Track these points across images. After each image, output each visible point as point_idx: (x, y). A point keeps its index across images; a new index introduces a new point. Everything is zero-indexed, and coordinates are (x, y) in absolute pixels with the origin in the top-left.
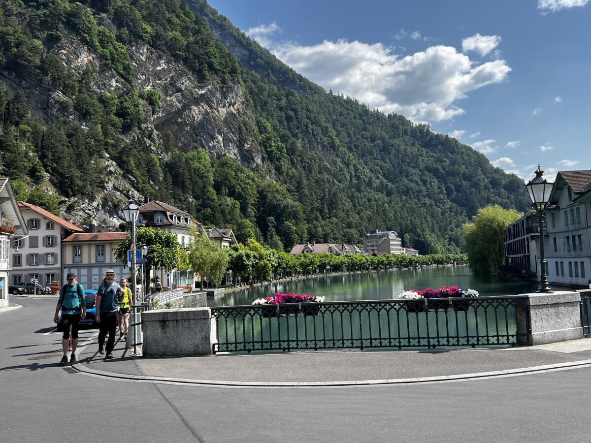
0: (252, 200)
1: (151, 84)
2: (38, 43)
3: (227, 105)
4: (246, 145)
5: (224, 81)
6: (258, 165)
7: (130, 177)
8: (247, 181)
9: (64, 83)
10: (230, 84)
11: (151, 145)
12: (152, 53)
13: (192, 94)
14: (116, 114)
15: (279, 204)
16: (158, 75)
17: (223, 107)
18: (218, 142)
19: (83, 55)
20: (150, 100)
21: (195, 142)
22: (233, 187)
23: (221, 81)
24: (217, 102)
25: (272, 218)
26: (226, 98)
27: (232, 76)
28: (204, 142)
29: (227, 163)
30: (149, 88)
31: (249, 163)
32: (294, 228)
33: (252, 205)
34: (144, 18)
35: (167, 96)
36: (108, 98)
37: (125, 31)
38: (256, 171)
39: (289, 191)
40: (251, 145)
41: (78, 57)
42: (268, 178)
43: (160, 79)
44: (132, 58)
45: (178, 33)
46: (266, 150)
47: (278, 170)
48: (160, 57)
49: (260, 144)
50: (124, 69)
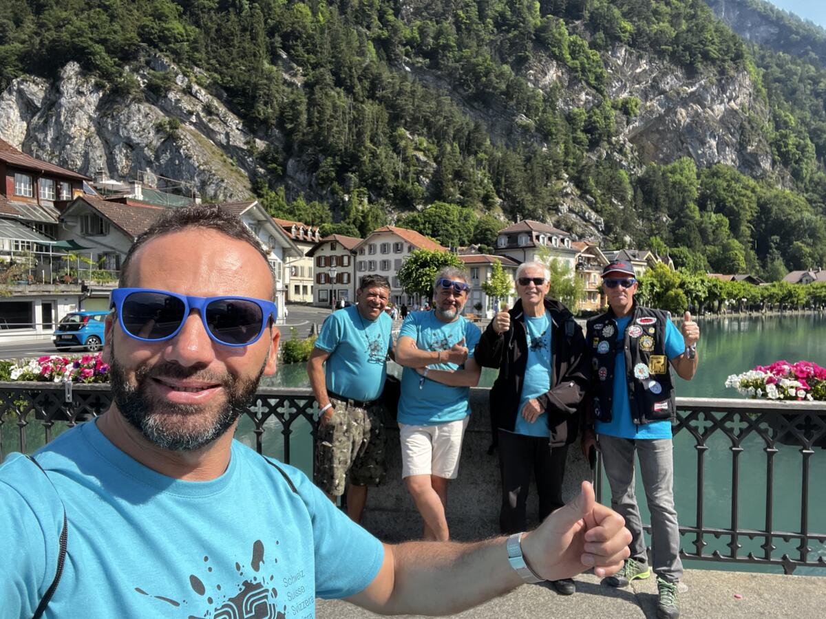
0: (747, 215)
1: (628, 90)
2: (506, 68)
3: (726, 100)
4: (749, 148)
5: (722, 72)
6: (765, 171)
7: (588, 197)
8: (744, 192)
9: (528, 105)
10: (732, 73)
11: (621, 161)
12: (631, 54)
13: (678, 94)
14: (582, 131)
15: (790, 220)
16: (636, 79)
17: (720, 104)
18: (710, 148)
19: (552, 72)
20: (625, 109)
21: (680, 150)
22: (724, 200)
23: (719, 72)
24: (712, 100)
25: (776, 238)
26: (724, 92)
27: (736, 63)
28: (691, 150)
29: (718, 172)
30: (625, 95)
31: (752, 169)
32: (808, 250)
33: (749, 222)
34: (624, 15)
35: (646, 101)
36: (575, 114)
37: (600, 35)
38: (762, 179)
39: (810, 201)
40: (757, 146)
41: (546, 74)
42: (779, 187)
43: (639, 83)
44: (606, 65)
45: (667, 24)
46: (778, 150)
47: (797, 175)
48: (640, 57)
49: (771, 145)
50: (597, 79)
